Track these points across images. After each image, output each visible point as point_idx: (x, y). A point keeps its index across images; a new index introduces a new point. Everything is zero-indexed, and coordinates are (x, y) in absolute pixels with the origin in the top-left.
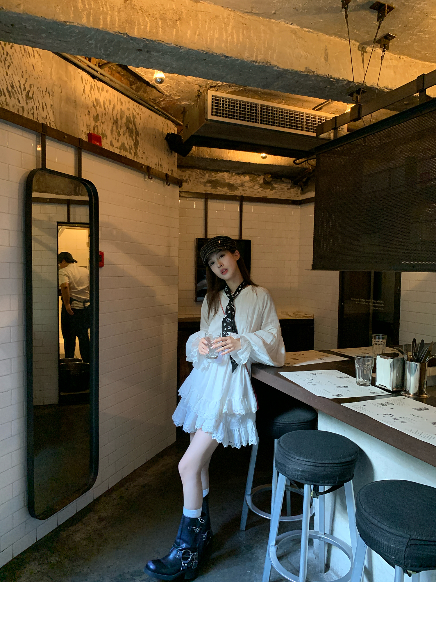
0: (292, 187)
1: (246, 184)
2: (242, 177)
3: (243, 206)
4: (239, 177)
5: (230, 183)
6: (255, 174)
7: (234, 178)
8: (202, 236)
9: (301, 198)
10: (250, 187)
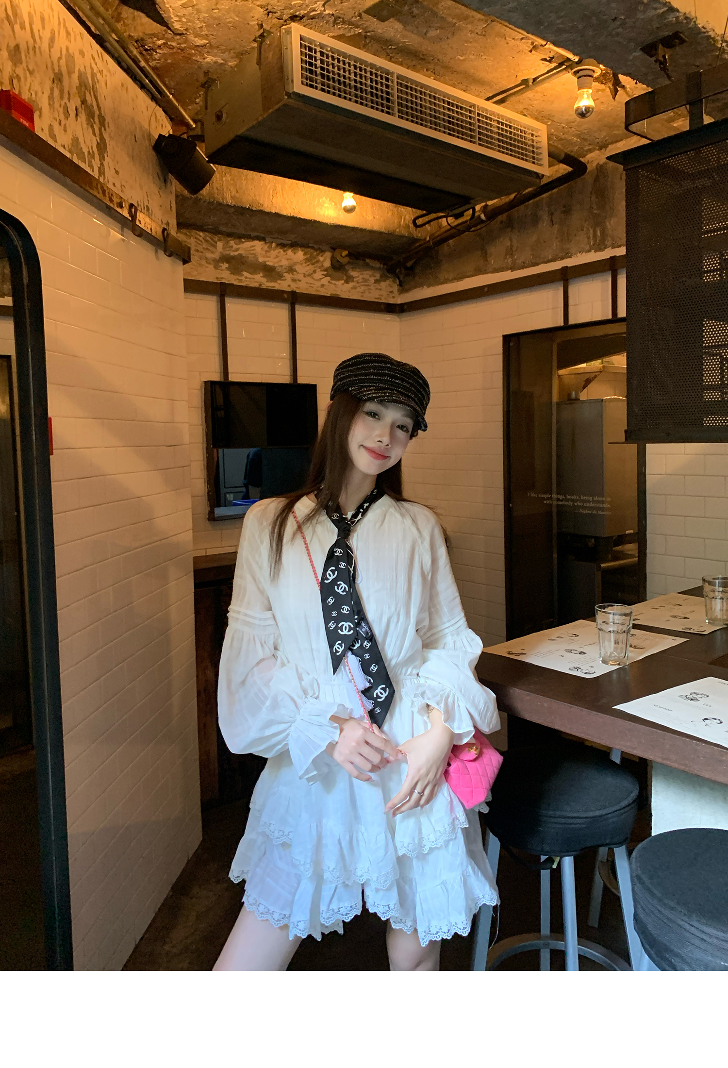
0: (383, 278)
1: (297, 267)
2: (290, 252)
3: (297, 313)
4: (284, 251)
5: (267, 263)
6: (313, 248)
7: (274, 253)
8: (216, 377)
9: (400, 299)
10: (307, 273)
